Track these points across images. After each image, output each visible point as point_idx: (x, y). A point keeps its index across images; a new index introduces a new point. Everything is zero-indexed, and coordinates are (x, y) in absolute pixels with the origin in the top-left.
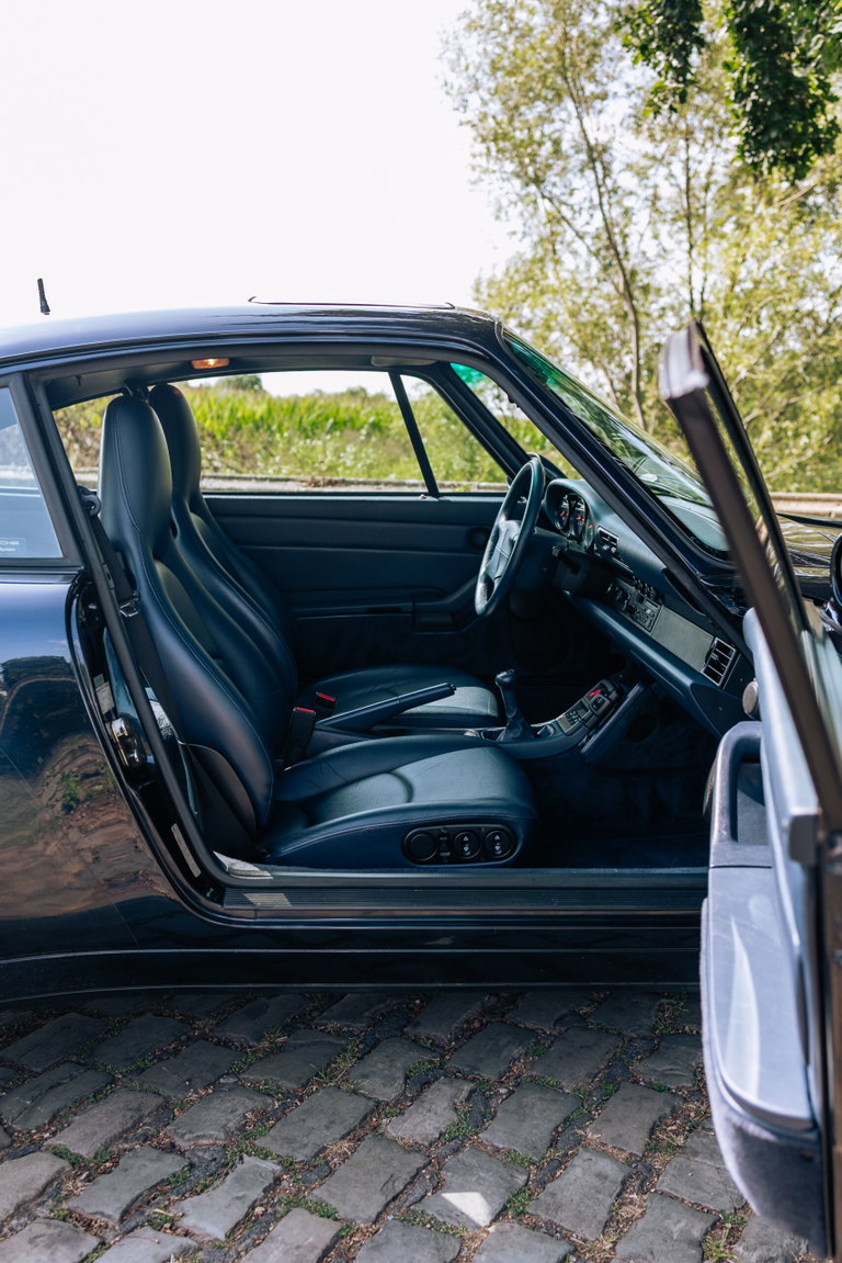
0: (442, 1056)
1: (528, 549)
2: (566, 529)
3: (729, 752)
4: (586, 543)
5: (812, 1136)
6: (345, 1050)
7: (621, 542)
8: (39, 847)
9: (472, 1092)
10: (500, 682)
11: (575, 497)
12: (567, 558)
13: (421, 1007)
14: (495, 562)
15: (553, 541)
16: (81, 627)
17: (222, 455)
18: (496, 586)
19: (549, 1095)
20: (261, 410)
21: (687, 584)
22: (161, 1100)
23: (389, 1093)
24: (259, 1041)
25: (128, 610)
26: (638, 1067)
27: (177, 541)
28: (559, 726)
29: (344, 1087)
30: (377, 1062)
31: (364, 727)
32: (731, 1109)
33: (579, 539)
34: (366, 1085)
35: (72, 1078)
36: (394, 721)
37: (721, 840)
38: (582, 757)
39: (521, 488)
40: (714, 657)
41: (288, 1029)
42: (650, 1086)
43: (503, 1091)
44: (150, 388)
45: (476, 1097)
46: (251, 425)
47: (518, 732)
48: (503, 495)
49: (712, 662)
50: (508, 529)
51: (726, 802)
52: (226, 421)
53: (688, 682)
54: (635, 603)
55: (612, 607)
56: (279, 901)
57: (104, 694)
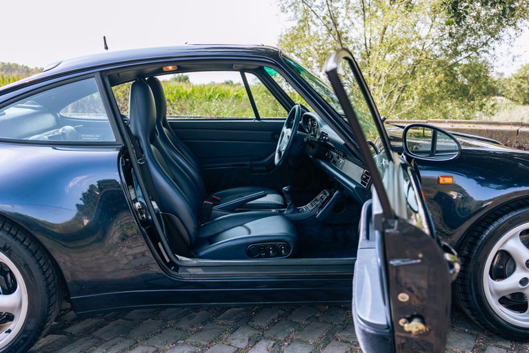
0: (263, 332)
1: (295, 140)
2: (310, 132)
3: (366, 209)
4: (318, 137)
5: (388, 331)
6: (225, 330)
7: (330, 135)
8: (111, 254)
9: (274, 344)
10: (284, 191)
11: (313, 120)
12: (310, 143)
13: (255, 315)
14: (283, 144)
15: (304, 136)
16: (123, 167)
17: (173, 108)
18: (283, 153)
19: (304, 345)
20: (189, 91)
21: (353, 148)
22: (155, 349)
23: (243, 345)
24: (192, 328)
25: (141, 161)
26: (338, 335)
27: (158, 137)
28: (308, 208)
29: (225, 343)
30: (238, 334)
31: (232, 209)
32: (361, 324)
33: (315, 136)
34: (234, 343)
35: (121, 342)
36: (243, 206)
37: (363, 240)
38: (316, 219)
39: (292, 116)
40: (364, 177)
41: (203, 323)
42: (342, 341)
43: (286, 344)
44: (147, 79)
45: (276, 346)
46: (185, 96)
47: (292, 210)
48: (285, 119)
49: (364, 179)
50: (287, 132)
51: (365, 226)
52: (175, 95)
53: (354, 186)
54: (336, 159)
55: (327, 160)
56: (200, 271)
57: (132, 192)
